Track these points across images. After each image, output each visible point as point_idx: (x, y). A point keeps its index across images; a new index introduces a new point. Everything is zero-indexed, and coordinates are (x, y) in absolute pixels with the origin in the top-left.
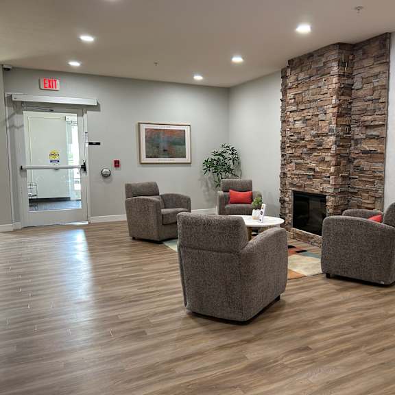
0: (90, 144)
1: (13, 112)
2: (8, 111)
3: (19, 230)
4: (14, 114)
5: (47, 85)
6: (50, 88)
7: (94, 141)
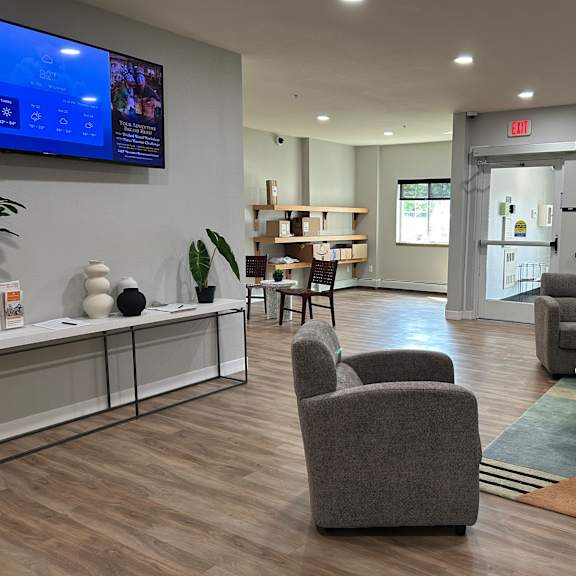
0: (565, 210)
1: (477, 170)
2: (472, 169)
3: (468, 320)
4: (478, 173)
5: (516, 131)
6: (520, 132)
7: (570, 207)
